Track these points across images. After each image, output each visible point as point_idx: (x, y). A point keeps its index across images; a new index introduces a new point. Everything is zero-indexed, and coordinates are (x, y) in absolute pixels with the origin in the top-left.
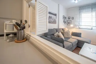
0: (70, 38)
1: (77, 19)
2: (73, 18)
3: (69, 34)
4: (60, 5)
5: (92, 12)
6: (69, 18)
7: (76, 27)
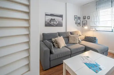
0: (77, 44)
1: (93, 19)
2: (89, 17)
3: (76, 39)
4: (67, 3)
5: (112, 7)
6: (84, 18)
7: (92, 30)
